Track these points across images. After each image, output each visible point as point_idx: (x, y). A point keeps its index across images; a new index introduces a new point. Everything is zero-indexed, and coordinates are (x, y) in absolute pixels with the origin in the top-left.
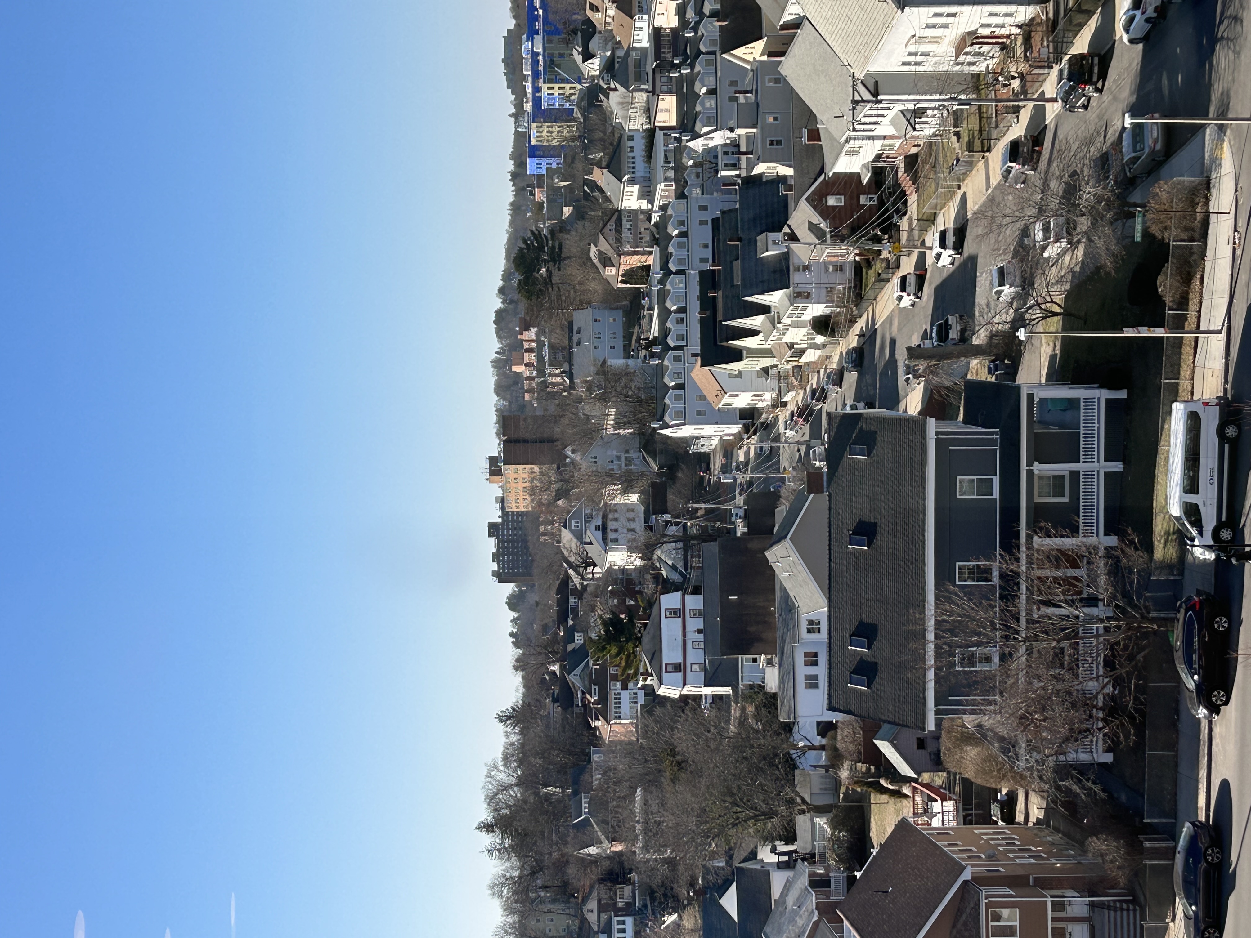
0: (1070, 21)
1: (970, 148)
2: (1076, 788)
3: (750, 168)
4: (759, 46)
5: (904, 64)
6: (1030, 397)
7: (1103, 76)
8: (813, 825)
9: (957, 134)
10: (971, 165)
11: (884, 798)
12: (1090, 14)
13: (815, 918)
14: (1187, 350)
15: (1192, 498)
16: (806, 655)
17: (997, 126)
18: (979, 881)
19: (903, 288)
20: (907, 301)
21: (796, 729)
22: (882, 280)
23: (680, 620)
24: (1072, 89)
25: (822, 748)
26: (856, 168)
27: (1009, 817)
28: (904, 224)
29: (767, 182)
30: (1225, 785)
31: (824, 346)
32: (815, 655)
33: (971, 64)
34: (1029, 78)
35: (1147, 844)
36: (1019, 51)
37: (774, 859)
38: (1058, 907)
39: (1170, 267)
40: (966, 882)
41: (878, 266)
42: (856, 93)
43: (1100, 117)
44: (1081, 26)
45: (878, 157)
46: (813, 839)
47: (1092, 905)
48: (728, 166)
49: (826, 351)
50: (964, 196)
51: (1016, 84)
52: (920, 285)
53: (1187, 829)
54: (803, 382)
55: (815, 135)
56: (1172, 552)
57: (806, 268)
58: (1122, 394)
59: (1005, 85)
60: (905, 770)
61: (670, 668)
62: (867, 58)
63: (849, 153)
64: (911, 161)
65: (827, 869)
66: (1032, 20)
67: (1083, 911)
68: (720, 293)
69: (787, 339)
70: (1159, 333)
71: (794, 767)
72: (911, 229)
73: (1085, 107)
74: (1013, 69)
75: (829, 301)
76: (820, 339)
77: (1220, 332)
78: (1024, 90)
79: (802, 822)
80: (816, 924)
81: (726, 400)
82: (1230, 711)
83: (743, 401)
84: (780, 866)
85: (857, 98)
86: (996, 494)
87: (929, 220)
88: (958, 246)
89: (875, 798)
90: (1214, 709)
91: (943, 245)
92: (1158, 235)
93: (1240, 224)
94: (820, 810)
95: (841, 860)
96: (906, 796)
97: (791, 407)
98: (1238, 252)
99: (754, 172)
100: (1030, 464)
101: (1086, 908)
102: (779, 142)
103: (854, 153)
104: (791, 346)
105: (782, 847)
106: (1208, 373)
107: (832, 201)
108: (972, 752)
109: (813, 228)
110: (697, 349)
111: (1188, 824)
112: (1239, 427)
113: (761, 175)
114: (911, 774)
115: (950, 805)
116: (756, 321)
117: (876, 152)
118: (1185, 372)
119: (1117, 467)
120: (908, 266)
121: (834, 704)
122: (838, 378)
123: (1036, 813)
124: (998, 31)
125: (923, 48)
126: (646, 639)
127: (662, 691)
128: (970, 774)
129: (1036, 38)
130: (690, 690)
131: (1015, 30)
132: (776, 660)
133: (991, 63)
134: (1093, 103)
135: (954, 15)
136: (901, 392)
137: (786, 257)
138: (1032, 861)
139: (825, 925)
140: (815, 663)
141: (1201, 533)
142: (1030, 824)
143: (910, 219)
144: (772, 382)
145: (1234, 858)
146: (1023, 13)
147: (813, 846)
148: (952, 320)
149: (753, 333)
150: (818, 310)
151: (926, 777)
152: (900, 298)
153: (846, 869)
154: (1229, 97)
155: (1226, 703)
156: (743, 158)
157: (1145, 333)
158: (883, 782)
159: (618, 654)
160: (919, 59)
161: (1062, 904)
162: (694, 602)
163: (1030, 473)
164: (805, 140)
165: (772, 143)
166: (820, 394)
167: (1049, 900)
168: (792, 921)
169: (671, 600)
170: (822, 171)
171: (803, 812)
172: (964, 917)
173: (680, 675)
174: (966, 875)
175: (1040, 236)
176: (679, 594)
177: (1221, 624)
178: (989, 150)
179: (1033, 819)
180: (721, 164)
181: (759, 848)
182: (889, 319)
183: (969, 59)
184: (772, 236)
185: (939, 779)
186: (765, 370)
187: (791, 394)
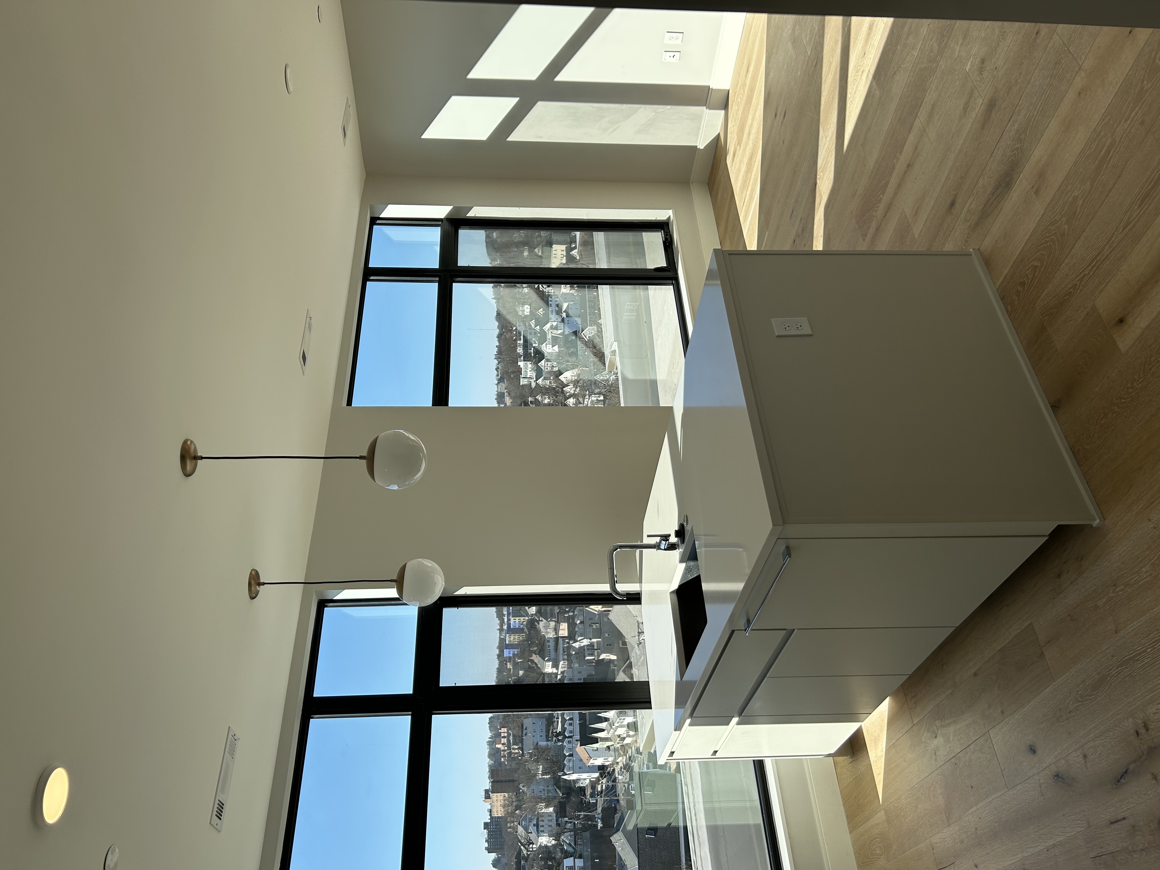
3: (599, 656)
29: (606, 662)
31: (633, 736)
42: (639, 629)
48: (589, 655)
54: (625, 752)
55: (625, 643)
68: (588, 712)
69: (617, 733)
75: (633, 715)
76: (632, 733)
81: (592, 761)
83: (599, 762)
85: (640, 631)
97: (621, 765)
99: (600, 658)
102: (610, 645)
104: (619, 736)
110: (578, 738)
113: (603, 659)
116: (603, 725)
144: (612, 753)
149: (603, 730)
150: (630, 719)
156: (596, 651)
162: (579, 863)
164: (621, 645)
165: (607, 645)
169: (569, 862)
170: (628, 659)
176: (572, 858)
180: (586, 654)
186: (608, 747)
187: (621, 758)
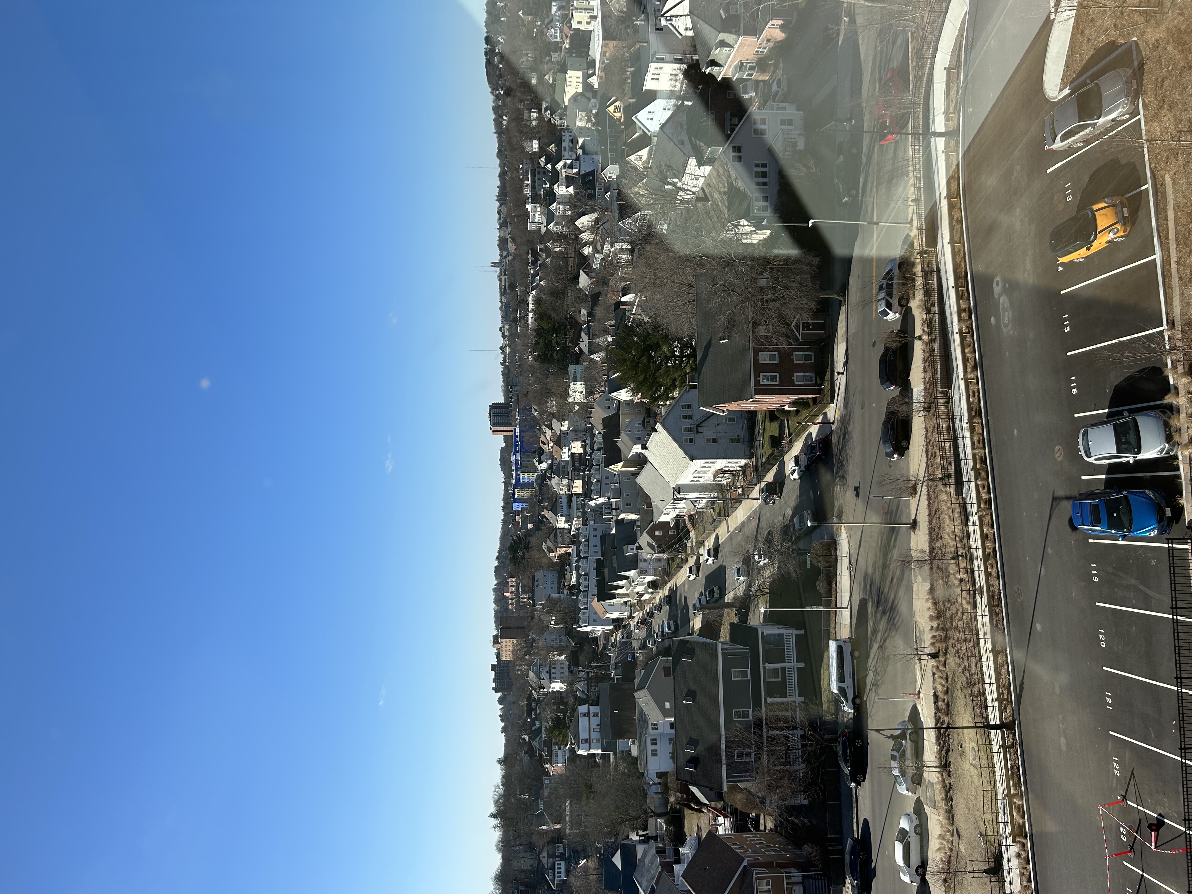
0: (765, 467)
1: (719, 515)
2: (797, 821)
3: (618, 515)
4: (621, 464)
5: (692, 481)
6: (762, 633)
7: (781, 491)
8: (656, 822)
9: (713, 509)
10: (720, 522)
11: (692, 812)
12: (774, 465)
13: (660, 870)
14: (832, 615)
15: (842, 685)
16: (652, 740)
17: (732, 507)
18: (752, 865)
19: (691, 572)
20: (692, 578)
21: (646, 775)
22: (680, 567)
23: (587, 718)
24: (768, 497)
25: (660, 784)
26: (668, 520)
27: (757, 827)
28: (689, 544)
29: (627, 523)
30: (866, 821)
31: (652, 593)
32: (655, 740)
33: (719, 481)
34: (746, 489)
35: (830, 848)
36: (741, 477)
37: (638, 838)
38: (788, 877)
39: (822, 579)
40: (745, 866)
41: (677, 561)
43: (780, 508)
44: (769, 469)
45: (677, 516)
46: (656, 830)
47: (803, 876)
48: (607, 513)
49: (653, 596)
50: (717, 536)
51: (740, 490)
52: (698, 571)
53: (849, 842)
54: (642, 608)
55: (650, 505)
56: (832, 709)
57: (645, 560)
58: (802, 632)
59: (735, 491)
60: (704, 800)
61: (583, 741)
62: (676, 479)
63: (665, 514)
64: (691, 517)
65: (664, 844)
66: (746, 465)
67: (800, 879)
68: (607, 569)
69: (636, 590)
70: (821, 608)
71: (646, 794)
72: (692, 547)
73: (773, 503)
74: (738, 484)
75: (655, 575)
76: (650, 590)
77: (847, 608)
78: (744, 494)
79: (651, 821)
80: (660, 873)
81: (608, 615)
82: (866, 784)
83: (615, 615)
84: (640, 842)
86: (749, 678)
87: (701, 543)
88: (716, 556)
89: (686, 811)
90: (858, 784)
91: (709, 555)
92: (816, 564)
93: (852, 561)
94: (660, 815)
95: (671, 841)
96: (703, 812)
97: (636, 620)
98: (853, 573)
99: (619, 518)
100: (764, 664)
101: (800, 878)
102: (630, 505)
103: (668, 514)
104: (637, 593)
105: (641, 833)
106: (843, 626)
107: (657, 533)
108: (739, 796)
109: (649, 545)
110: (595, 592)
111: (849, 839)
112: (860, 652)
113: (623, 519)
114: (707, 802)
115: (727, 820)
116: (623, 583)
117: (677, 514)
118: (832, 625)
119: (802, 665)
120: (692, 562)
122: (659, 608)
123: (770, 825)
124: (732, 469)
125: (701, 475)
126: (571, 727)
127: (580, 752)
128: (739, 807)
129: (748, 472)
130: (592, 751)
131: (738, 469)
132: (637, 741)
133: (728, 481)
134: (777, 502)
135: (713, 463)
136: (691, 618)
137: (636, 556)
138: (773, 853)
139: (665, 874)
140: (656, 744)
141: (847, 701)
142: (767, 831)
143: (692, 542)
144: (628, 608)
145: (874, 858)
146: (742, 462)
147: (657, 833)
148: (715, 588)
149: (622, 587)
150: (650, 578)
151: (713, 804)
152: (689, 576)
153: (674, 845)
154: (842, 508)
155: (864, 781)
156: (614, 511)
157: (815, 609)
158: (692, 805)
159: (559, 735)
160: (697, 479)
161: (790, 876)
162: (594, 709)
163: (764, 668)
164: (645, 507)
165: (627, 505)
166: (651, 614)
167: (785, 875)
168: (648, 871)
169: (583, 709)
170: (652, 520)
171: (652, 816)
172: (745, 884)
173: (588, 745)
174: (745, 863)
175: (756, 558)
176: (587, 705)
177: (859, 742)
178: (728, 516)
179: (768, 828)
180: (604, 513)
181: (630, 833)
182: (683, 584)
183: (720, 479)
184: (630, 546)
185: (719, 805)
186: (625, 603)
187: (637, 613)
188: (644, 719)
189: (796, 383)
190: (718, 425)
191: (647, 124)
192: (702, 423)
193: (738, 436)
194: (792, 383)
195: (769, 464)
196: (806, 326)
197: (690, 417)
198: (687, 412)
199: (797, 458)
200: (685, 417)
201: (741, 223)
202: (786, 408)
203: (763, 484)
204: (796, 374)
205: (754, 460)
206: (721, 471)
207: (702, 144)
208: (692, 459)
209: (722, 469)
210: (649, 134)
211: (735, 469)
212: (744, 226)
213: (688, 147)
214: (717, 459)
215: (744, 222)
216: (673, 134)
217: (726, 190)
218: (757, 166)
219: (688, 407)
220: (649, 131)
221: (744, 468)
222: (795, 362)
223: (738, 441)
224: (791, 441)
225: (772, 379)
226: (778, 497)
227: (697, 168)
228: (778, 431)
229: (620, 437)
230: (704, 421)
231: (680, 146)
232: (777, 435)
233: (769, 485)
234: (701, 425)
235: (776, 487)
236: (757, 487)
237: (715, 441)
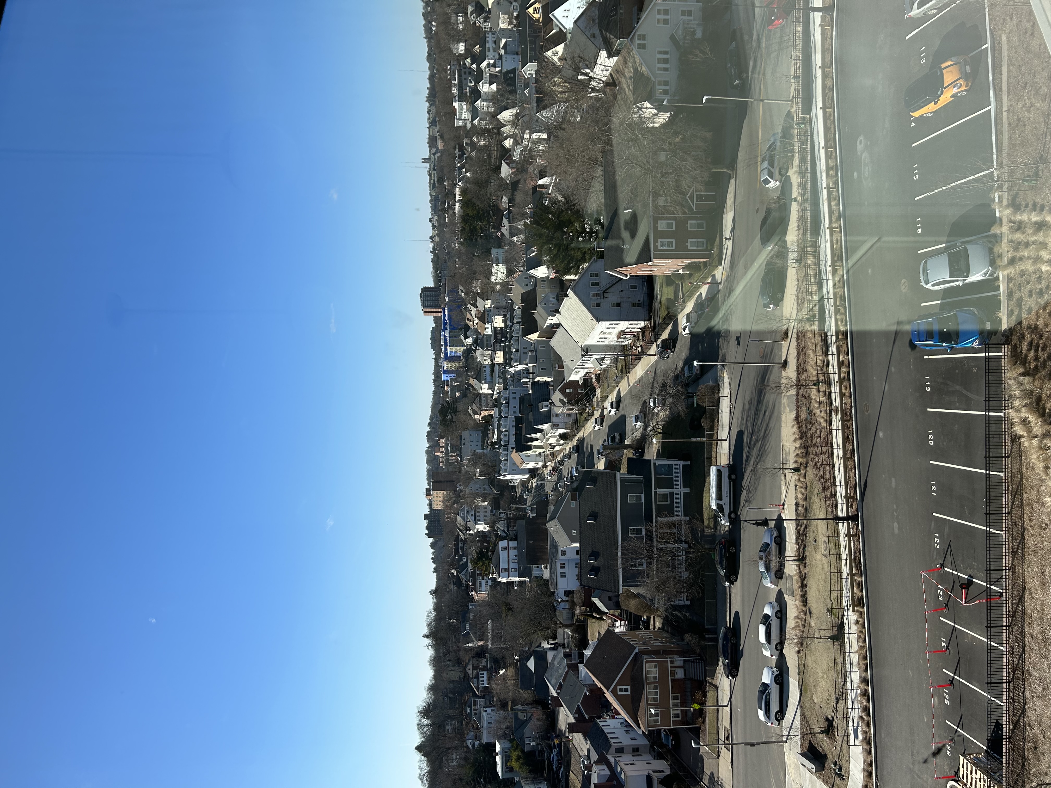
0: (661, 327)
1: (622, 372)
2: (680, 615)
3: (534, 378)
4: (537, 334)
5: (598, 342)
6: (655, 464)
7: (674, 347)
8: (564, 632)
9: (616, 367)
10: (622, 378)
11: (594, 621)
12: (668, 324)
13: (567, 670)
14: (714, 446)
15: (720, 502)
16: (561, 564)
17: (632, 364)
18: (642, 653)
19: (596, 423)
20: (597, 428)
21: (556, 594)
22: (587, 420)
23: (506, 551)
24: (663, 351)
25: (567, 601)
26: (577, 379)
27: (647, 627)
28: (595, 400)
29: (542, 383)
30: (737, 613)
31: (563, 444)
32: (564, 564)
33: (622, 342)
34: (645, 347)
35: (707, 636)
36: (640, 338)
37: (548, 646)
38: (672, 662)
39: (706, 415)
40: (636, 653)
41: (585, 415)
43: (674, 361)
44: (665, 329)
45: (585, 375)
46: (564, 638)
47: (684, 661)
48: (525, 378)
49: (564, 446)
50: (619, 390)
51: (639, 349)
52: (602, 423)
53: (723, 630)
54: (554, 457)
55: (562, 367)
56: (712, 524)
57: (557, 415)
58: (688, 463)
59: (635, 350)
60: (604, 609)
61: (503, 571)
62: (585, 340)
63: (574, 373)
64: (598, 377)
65: (571, 649)
66: (645, 326)
67: (681, 663)
68: (524, 424)
69: (549, 442)
70: (704, 440)
71: (555, 610)
72: (598, 402)
73: (667, 358)
74: (638, 344)
75: (566, 428)
76: (562, 442)
77: (726, 440)
78: (642, 351)
79: (560, 631)
80: (567, 672)
81: (525, 465)
82: (738, 583)
83: (531, 465)
84: (551, 649)
86: (643, 501)
87: (605, 398)
88: (618, 408)
89: (590, 621)
90: (732, 583)
91: (612, 407)
92: (701, 404)
93: (732, 400)
94: (567, 626)
95: (576, 646)
96: (604, 620)
97: (549, 468)
98: (732, 411)
99: (536, 380)
100: (655, 489)
101: (682, 662)
102: (545, 369)
103: (577, 373)
104: (550, 444)
105: (551, 642)
106: (722, 455)
107: (568, 391)
108: (633, 602)
109: (561, 401)
110: (514, 446)
111: (723, 628)
112: (736, 476)
113: (539, 381)
114: (606, 611)
115: (623, 623)
116: (538, 435)
117: (585, 373)
118: (714, 455)
119: (688, 490)
120: (597, 414)
121: (583, 583)
122: (569, 456)
123: (658, 625)
124: (633, 330)
125: (606, 336)
126: (493, 559)
127: (500, 580)
128: (632, 610)
129: (647, 333)
130: (511, 579)
131: (639, 330)
132: (548, 566)
133: (630, 342)
134: (670, 356)
135: (617, 324)
136: (595, 462)
137: (549, 411)
138: (660, 644)
139: (571, 672)
140: (564, 567)
141: (724, 515)
142: (656, 630)
143: (597, 398)
144: (542, 458)
145: (742, 642)
146: (642, 324)
147: (564, 641)
148: (616, 435)
149: (537, 440)
150: (561, 431)
151: (612, 612)
152: (595, 427)
153: (579, 650)
155: (736, 581)
156: (531, 375)
157: (699, 440)
158: (594, 614)
159: (482, 565)
160: (603, 340)
161: (673, 661)
162: (513, 544)
163: (655, 493)
164: (557, 368)
165: (542, 369)
166: (562, 463)
167: (669, 659)
168: (557, 671)
169: (503, 544)
170: (564, 380)
171: (560, 627)
172: (636, 667)
173: (507, 573)
174: (637, 650)
175: (652, 404)
176: (506, 541)
177: (733, 550)
178: (629, 373)
179: (657, 628)
180: (522, 377)
181: (543, 642)
182: (590, 434)
183: (623, 340)
184: (545, 403)
185: (617, 612)
186: (540, 454)
187: (550, 463)
188: (555, 546)
189: (689, 248)
190: (622, 291)
191: (563, 21)
192: (608, 289)
193: (639, 301)
194: (686, 249)
195: (665, 323)
196: (700, 198)
197: (597, 284)
198: (595, 280)
199: (688, 316)
200: (593, 284)
201: (645, 106)
202: (681, 272)
203: (659, 341)
204: (689, 240)
205: (652, 321)
206: (623, 332)
207: (612, 37)
208: (598, 321)
209: (624, 330)
210: (565, 31)
211: (635, 330)
212: (647, 108)
213: (599, 40)
214: (620, 321)
215: (647, 104)
216: (586, 28)
217: (631, 75)
218: (660, 53)
219: (596, 275)
220: (565, 28)
221: (643, 329)
222: (689, 229)
223: (638, 305)
224: (684, 302)
225: (669, 244)
226: (672, 352)
227: (607, 59)
228: (673, 294)
229: (537, 309)
230: (609, 288)
231: (592, 39)
232: (673, 298)
233: (664, 341)
234: (607, 291)
235: (670, 343)
236: (654, 345)
237: (618, 305)
